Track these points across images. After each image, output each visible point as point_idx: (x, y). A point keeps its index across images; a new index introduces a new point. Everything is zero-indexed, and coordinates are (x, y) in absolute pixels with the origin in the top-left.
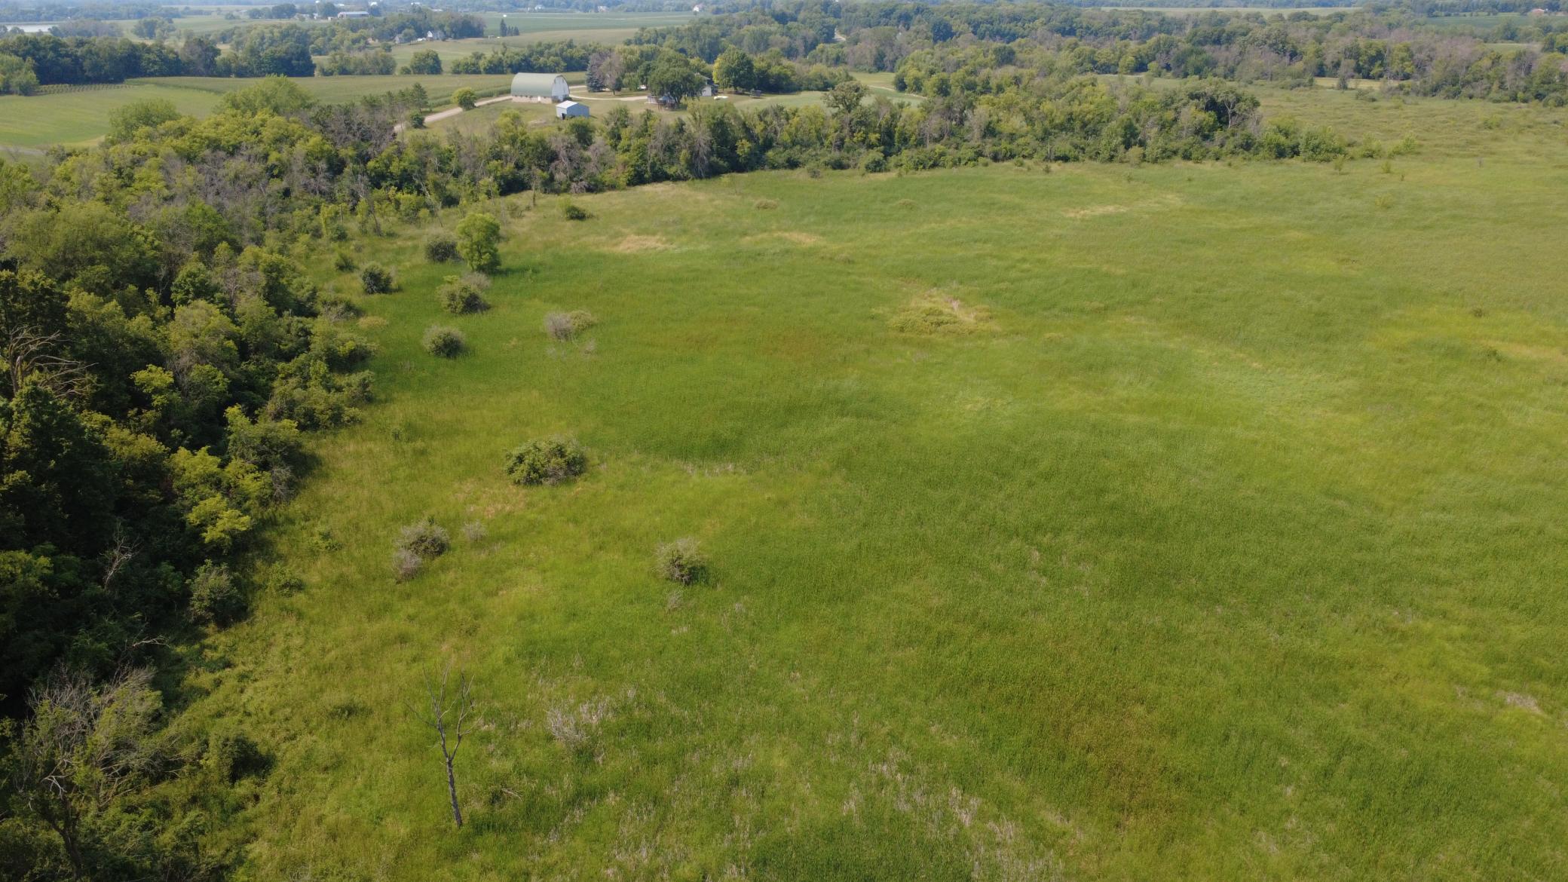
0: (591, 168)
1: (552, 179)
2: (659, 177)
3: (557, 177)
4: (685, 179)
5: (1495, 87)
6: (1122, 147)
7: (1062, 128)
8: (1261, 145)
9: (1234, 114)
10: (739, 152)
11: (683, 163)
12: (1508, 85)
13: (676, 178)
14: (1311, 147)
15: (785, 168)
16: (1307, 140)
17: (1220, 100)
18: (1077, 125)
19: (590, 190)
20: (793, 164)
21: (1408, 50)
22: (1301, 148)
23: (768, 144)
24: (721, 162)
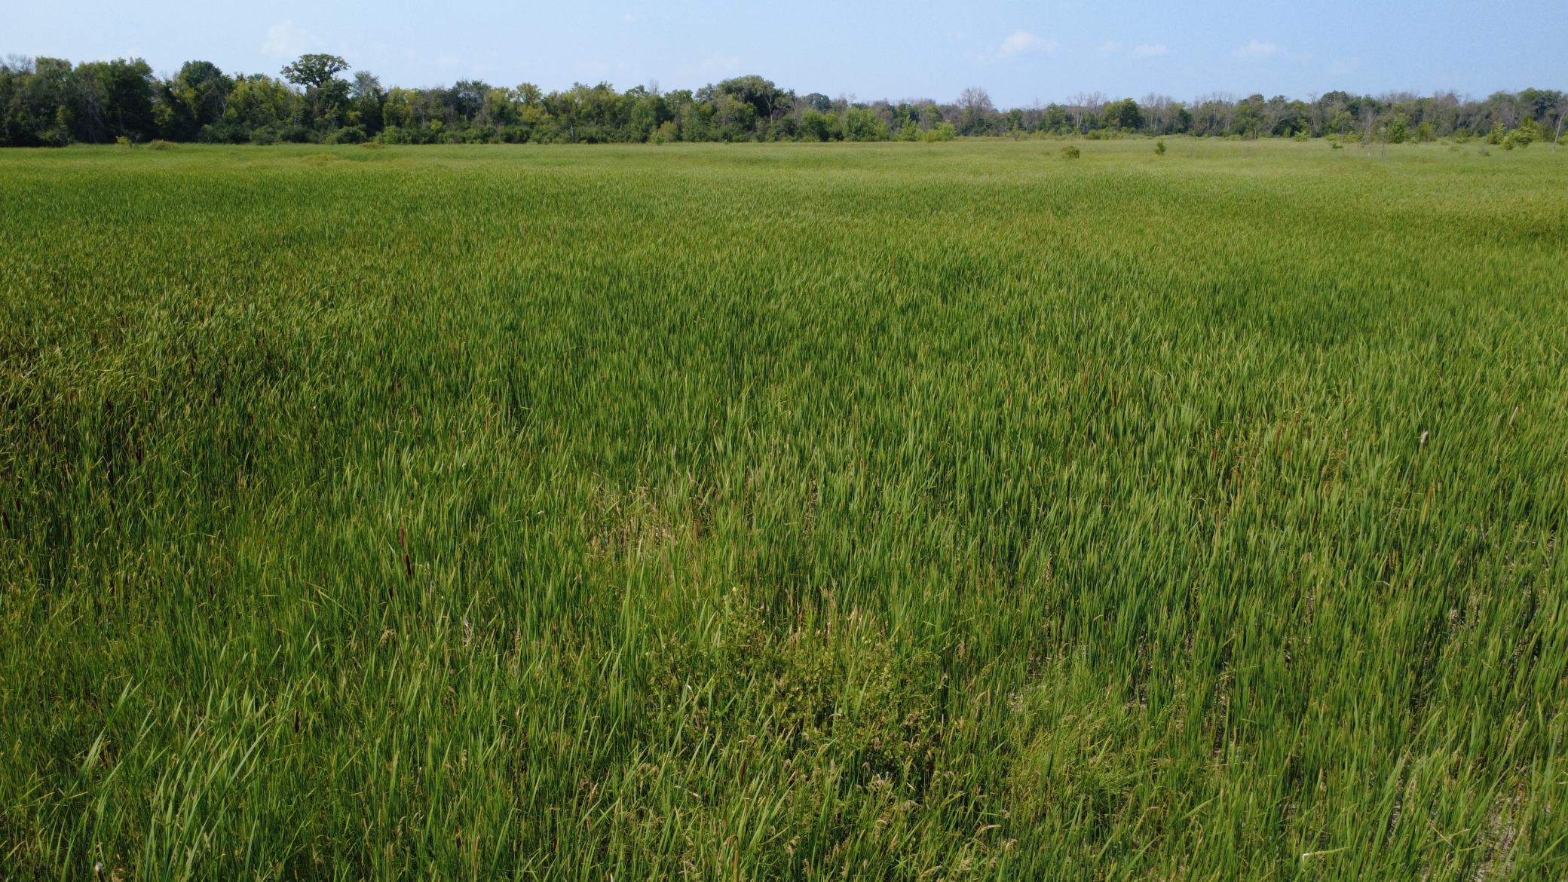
5: (1015, 127)
6: (654, 127)
7: (589, 115)
8: (804, 129)
9: (775, 108)
12: (1026, 125)
14: (853, 130)
16: (849, 123)
17: (759, 94)
18: (607, 116)
21: (937, 112)
22: (844, 133)
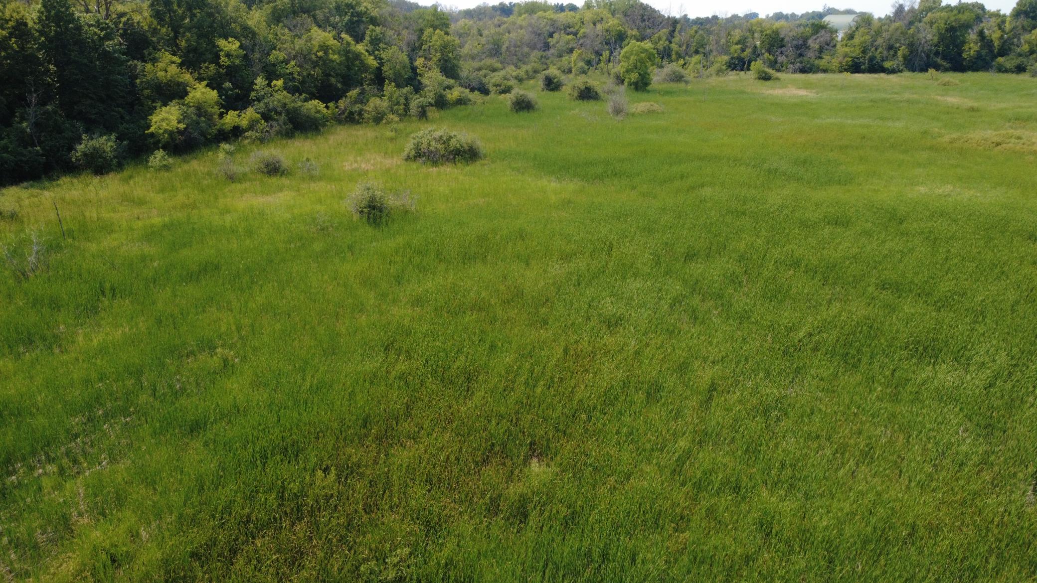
0: (810, 54)
1: (776, 62)
2: (875, 68)
3: (780, 59)
4: (901, 71)
10: (964, 55)
11: (901, 59)
13: (893, 71)
15: (1013, 72)
19: (803, 71)
20: (1020, 69)
23: (1003, 52)
24: (945, 64)
